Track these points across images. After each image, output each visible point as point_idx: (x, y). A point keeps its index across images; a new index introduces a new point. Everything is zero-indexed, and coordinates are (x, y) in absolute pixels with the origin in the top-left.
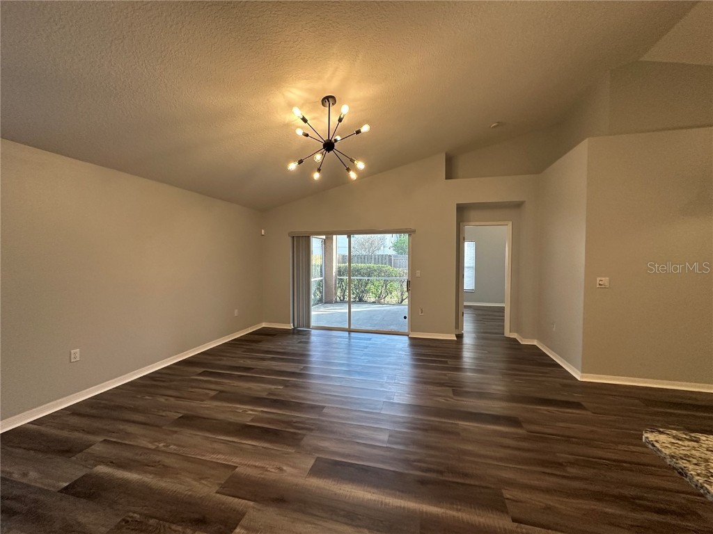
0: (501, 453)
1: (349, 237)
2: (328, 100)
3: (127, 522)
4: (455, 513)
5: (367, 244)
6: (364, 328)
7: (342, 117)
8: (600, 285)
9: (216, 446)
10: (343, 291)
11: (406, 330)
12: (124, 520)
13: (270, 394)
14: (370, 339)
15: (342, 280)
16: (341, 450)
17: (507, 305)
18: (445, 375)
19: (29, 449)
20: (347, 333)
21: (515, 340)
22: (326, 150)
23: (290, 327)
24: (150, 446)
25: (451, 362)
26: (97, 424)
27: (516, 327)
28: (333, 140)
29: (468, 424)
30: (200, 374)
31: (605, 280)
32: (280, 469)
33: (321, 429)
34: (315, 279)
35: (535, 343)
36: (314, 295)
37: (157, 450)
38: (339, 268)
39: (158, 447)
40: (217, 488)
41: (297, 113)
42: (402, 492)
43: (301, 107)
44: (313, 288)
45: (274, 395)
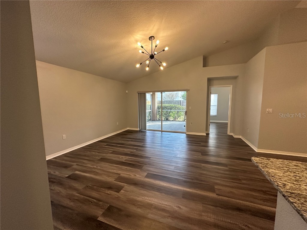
0: (217, 175)
1: (161, 93)
2: (151, 38)
3: (87, 187)
4: (196, 191)
5: (170, 96)
6: (168, 130)
7: (157, 45)
8: (268, 112)
9: (113, 167)
10: (160, 116)
11: (185, 131)
12: (86, 186)
13: (131, 152)
14: (170, 135)
15: (159, 111)
16: (157, 171)
17: (229, 122)
18: (199, 148)
19: (54, 166)
20: (161, 132)
21: (232, 136)
22: (151, 59)
23: (138, 129)
24: (92, 167)
25: (202, 144)
26: (74, 160)
27: (233, 131)
28: (153, 54)
29: (206, 165)
30: (106, 145)
31: (271, 110)
32: (135, 175)
33: (149, 164)
34: (148, 111)
35: (240, 137)
36: (148, 117)
37: (94, 168)
38: (158, 106)
39: (94, 167)
40: (114, 180)
41: (139, 45)
42: (177, 184)
43: (140, 42)
44: (147, 114)
45: (132, 153)
